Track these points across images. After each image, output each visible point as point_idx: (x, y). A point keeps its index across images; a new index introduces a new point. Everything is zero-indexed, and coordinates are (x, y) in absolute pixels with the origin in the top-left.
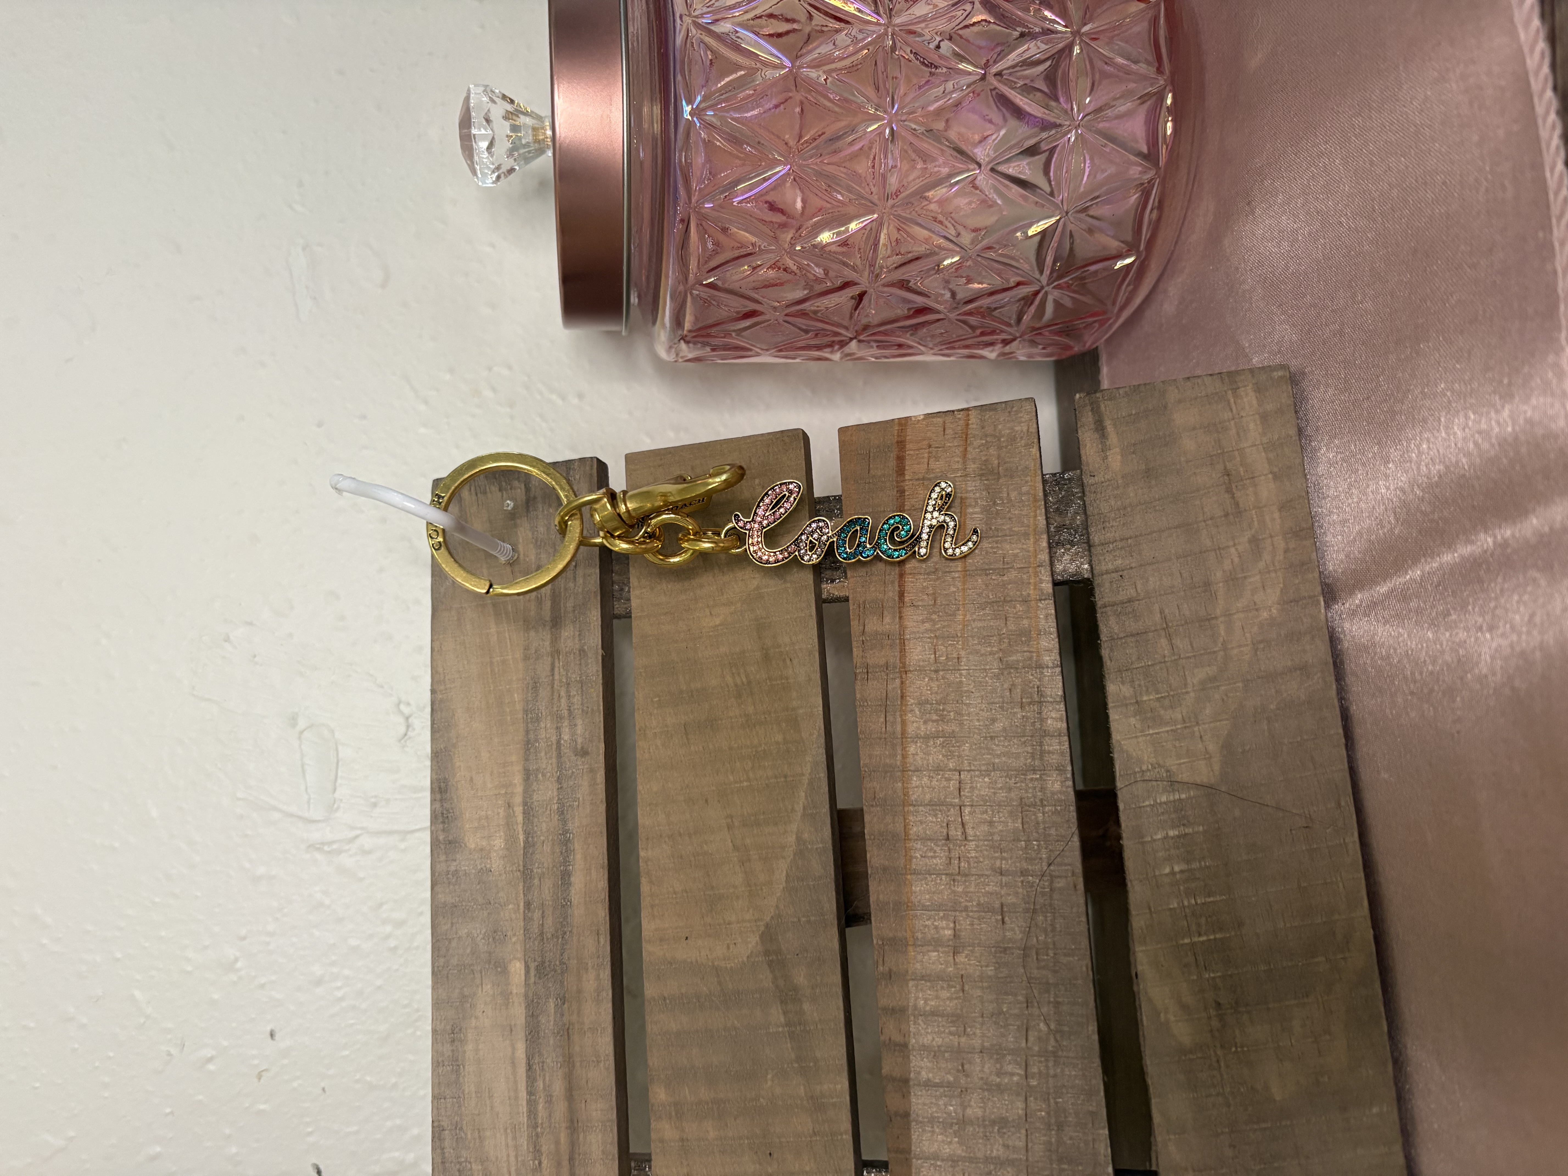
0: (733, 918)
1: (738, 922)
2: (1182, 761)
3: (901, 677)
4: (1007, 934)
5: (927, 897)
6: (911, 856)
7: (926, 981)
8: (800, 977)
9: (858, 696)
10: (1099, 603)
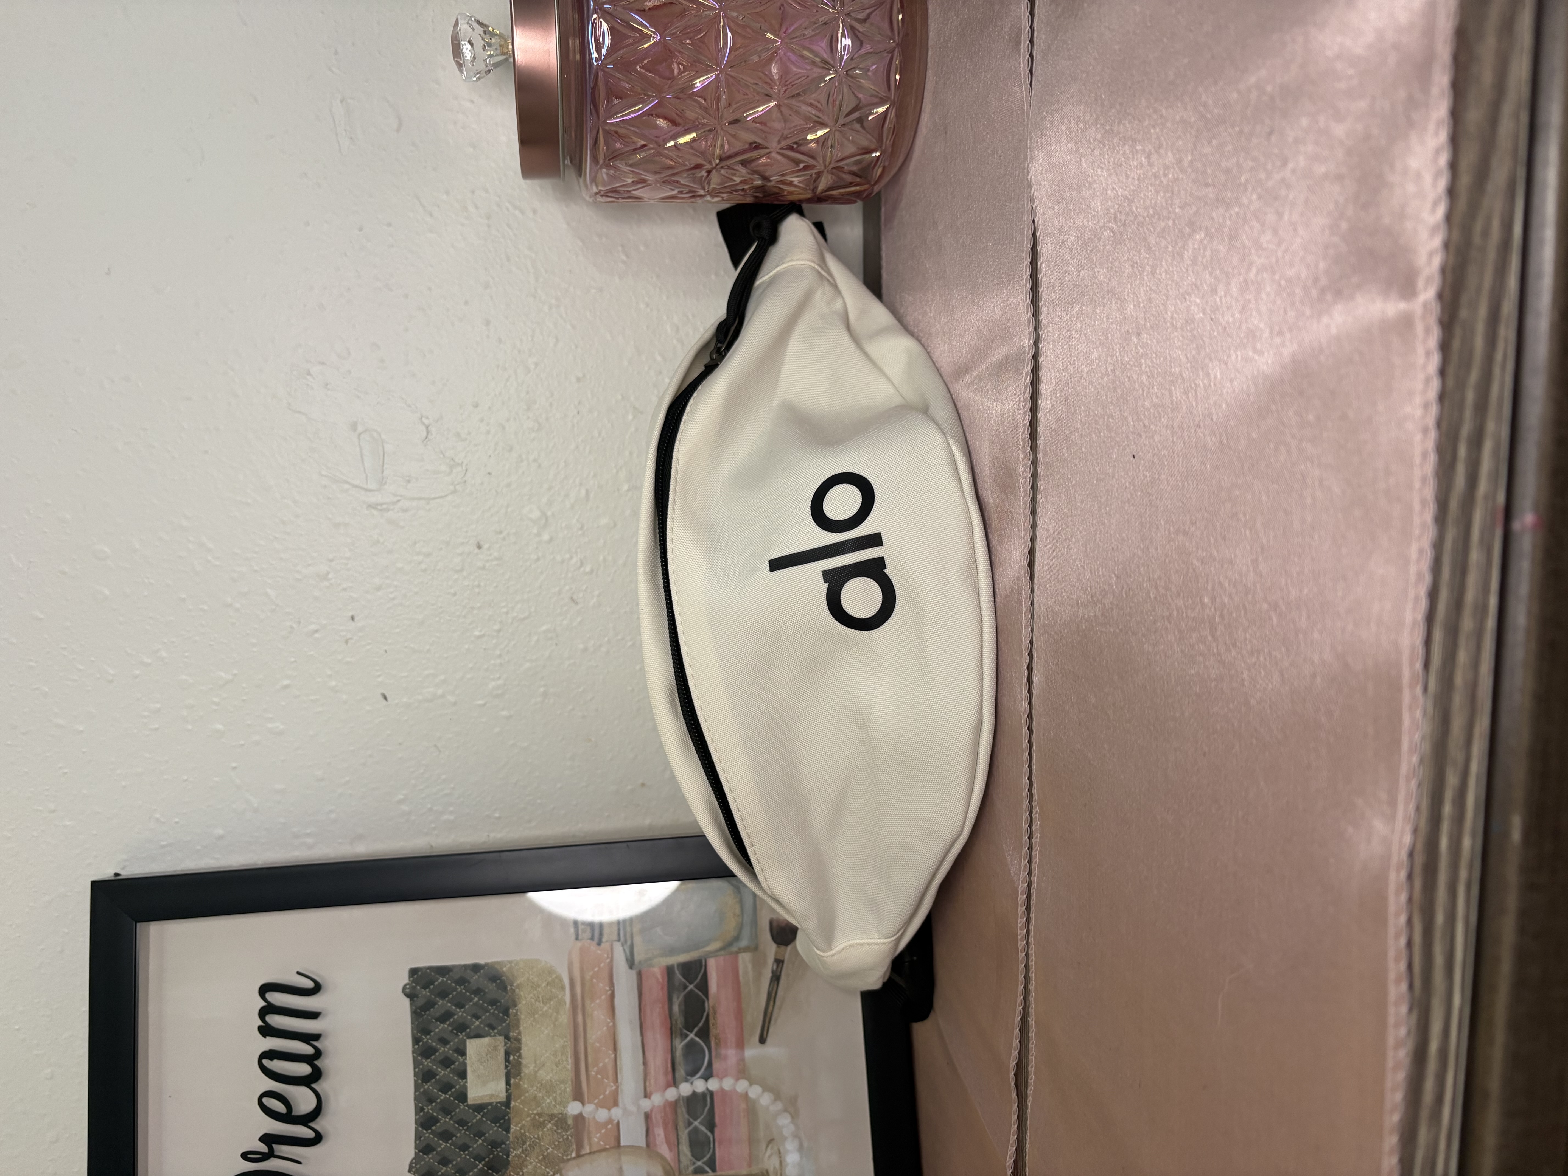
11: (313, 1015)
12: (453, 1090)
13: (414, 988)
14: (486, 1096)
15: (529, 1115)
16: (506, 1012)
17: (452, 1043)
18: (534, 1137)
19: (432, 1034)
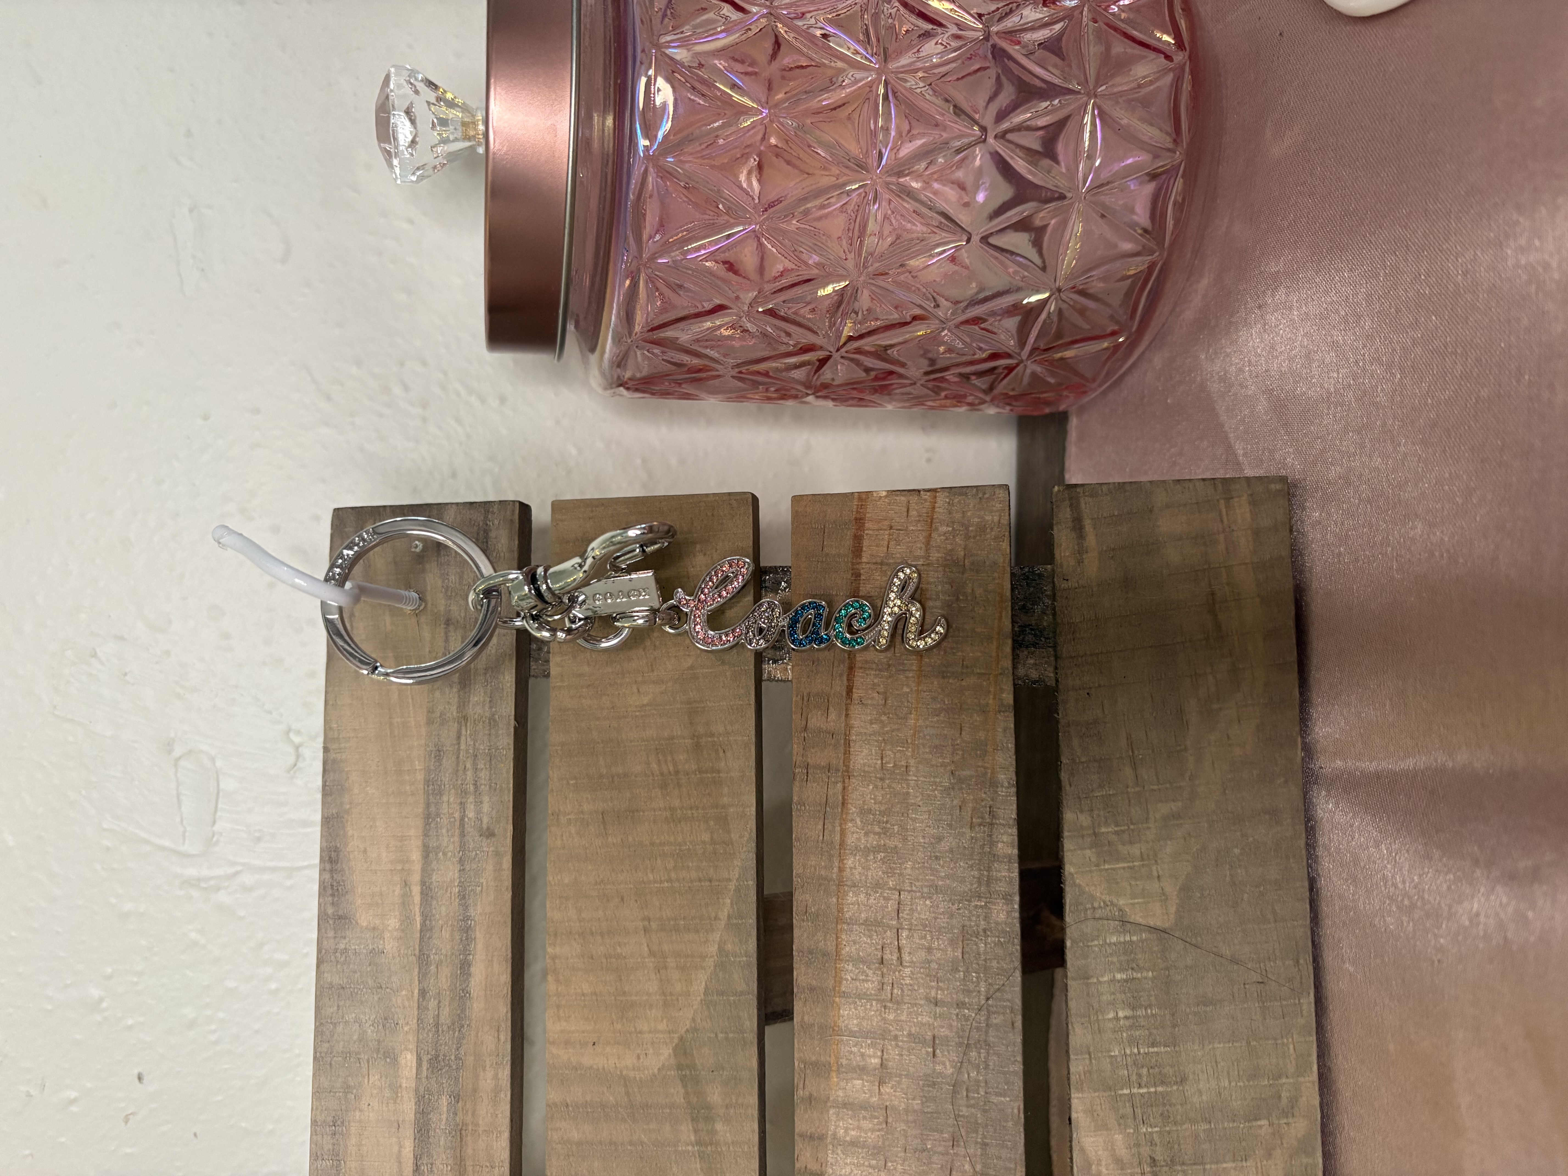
0: (646, 1028)
1: (650, 1032)
2: (1136, 901)
3: (844, 782)
4: (937, 1067)
5: (855, 1021)
6: (841, 978)
7: (847, 1109)
8: (715, 1095)
9: (795, 799)
10: (1063, 722)
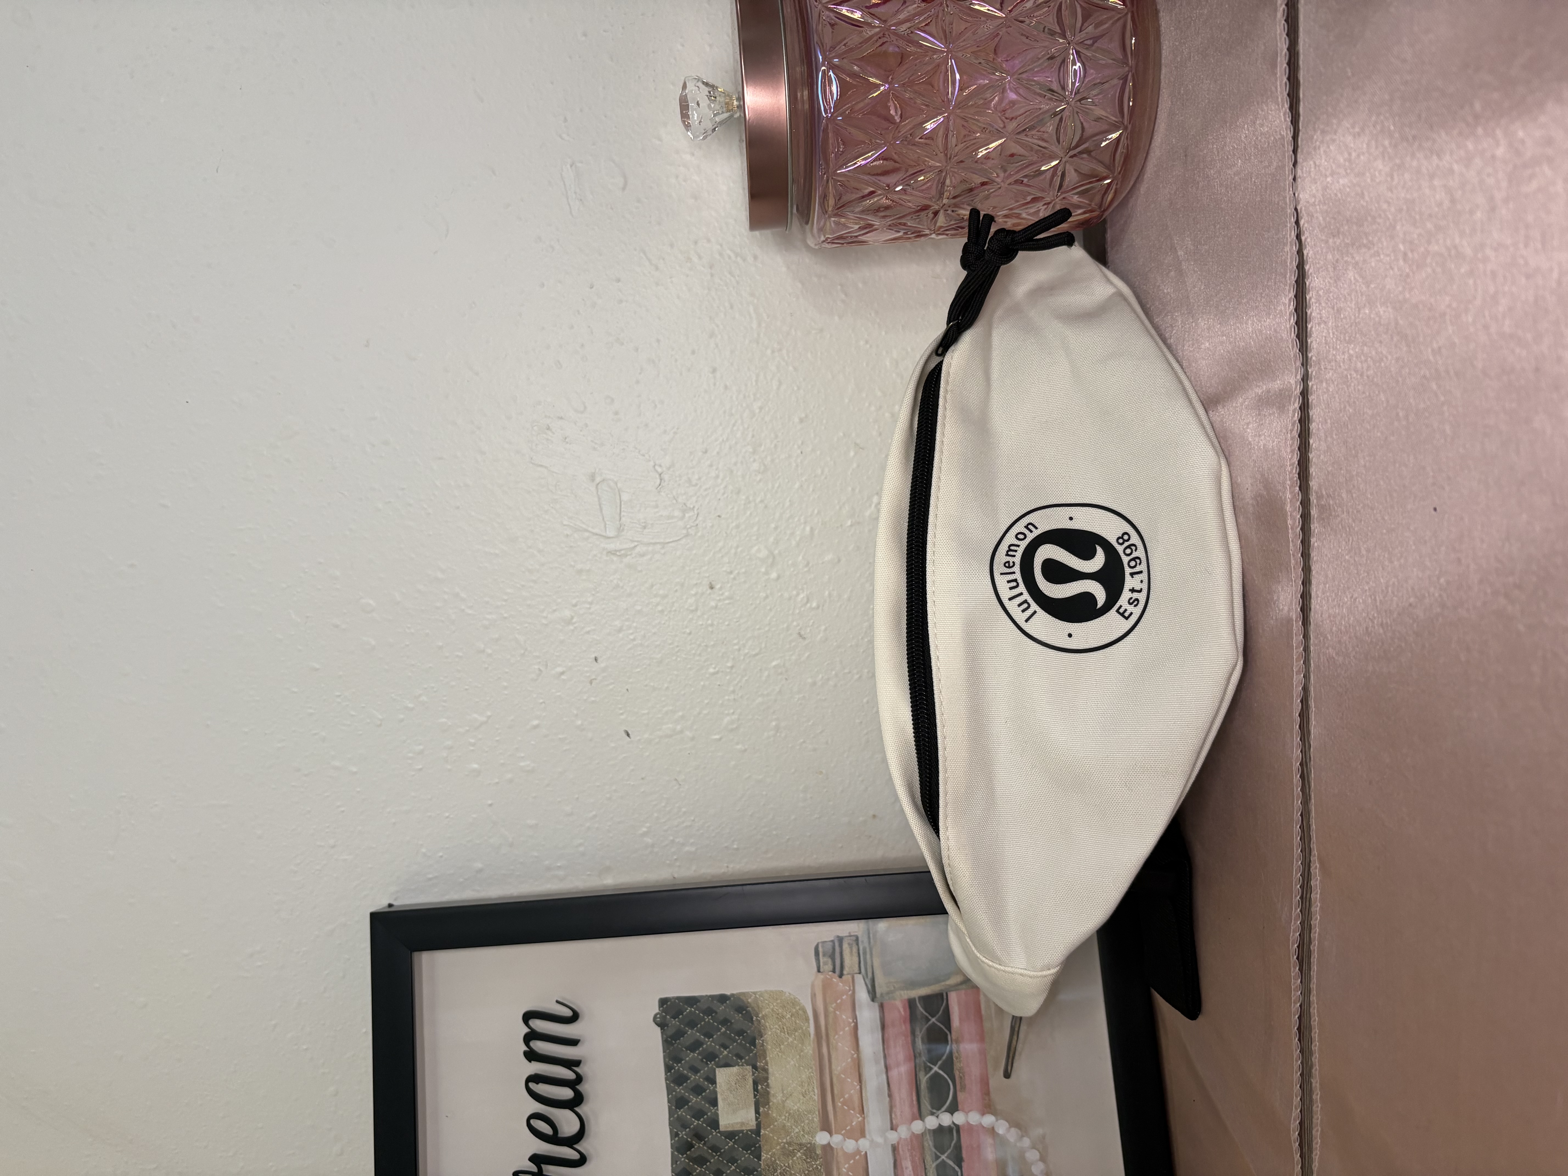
11: (573, 1042)
12: (705, 1117)
13: (665, 1017)
14: (737, 1123)
15: (779, 1144)
16: (753, 1043)
17: (702, 1072)
18: (784, 1165)
19: (683, 1062)
